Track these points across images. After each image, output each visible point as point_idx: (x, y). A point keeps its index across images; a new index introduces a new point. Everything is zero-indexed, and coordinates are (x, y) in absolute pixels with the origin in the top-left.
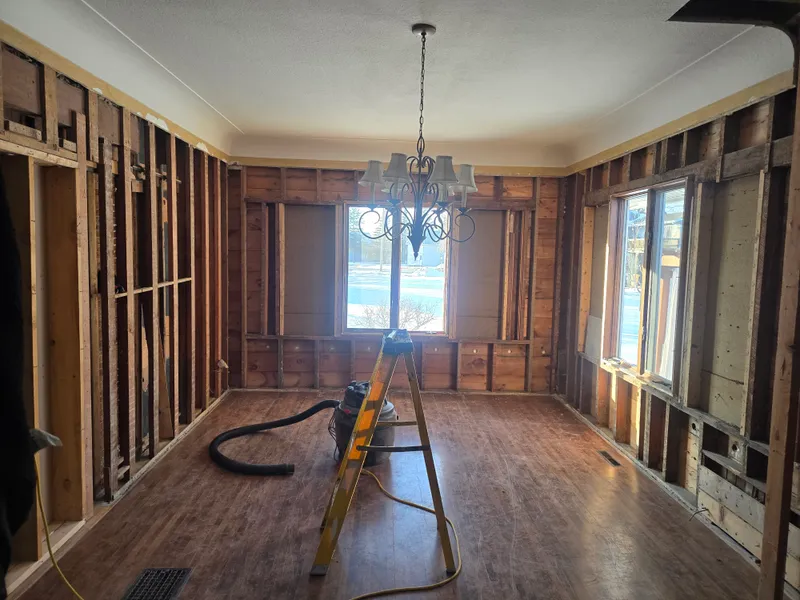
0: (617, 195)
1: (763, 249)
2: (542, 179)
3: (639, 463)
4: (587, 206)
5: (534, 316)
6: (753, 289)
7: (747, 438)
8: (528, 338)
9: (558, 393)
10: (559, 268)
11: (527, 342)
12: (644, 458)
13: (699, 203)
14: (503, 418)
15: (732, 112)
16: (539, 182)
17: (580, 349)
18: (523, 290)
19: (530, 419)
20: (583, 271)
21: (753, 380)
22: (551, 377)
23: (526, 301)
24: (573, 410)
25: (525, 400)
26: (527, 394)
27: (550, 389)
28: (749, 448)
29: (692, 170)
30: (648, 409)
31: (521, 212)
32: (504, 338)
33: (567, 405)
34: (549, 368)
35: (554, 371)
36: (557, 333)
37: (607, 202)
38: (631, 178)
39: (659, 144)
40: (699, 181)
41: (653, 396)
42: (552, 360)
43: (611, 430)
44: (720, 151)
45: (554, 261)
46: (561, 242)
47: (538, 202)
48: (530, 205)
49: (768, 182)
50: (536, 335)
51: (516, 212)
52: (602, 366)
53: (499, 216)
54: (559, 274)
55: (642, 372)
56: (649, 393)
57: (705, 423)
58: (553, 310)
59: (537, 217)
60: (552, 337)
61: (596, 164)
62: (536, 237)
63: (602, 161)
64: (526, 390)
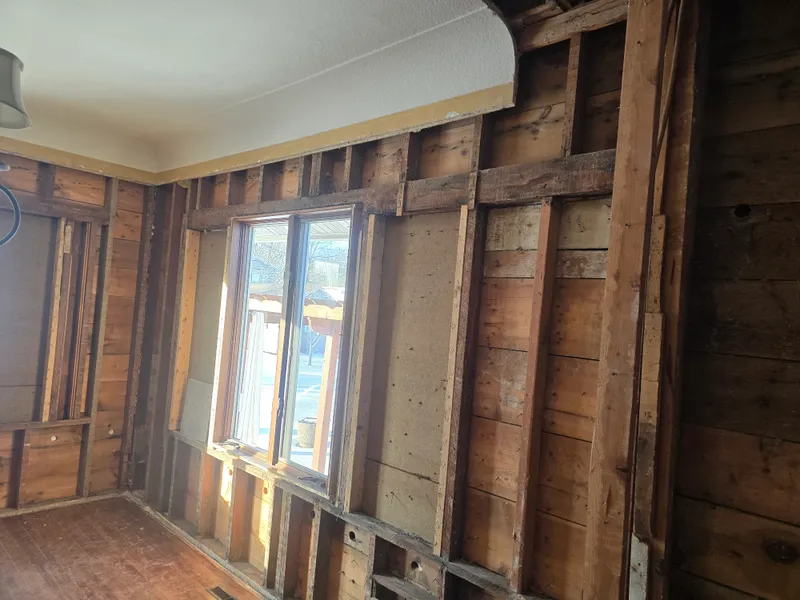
0: (241, 219)
1: (466, 304)
2: (120, 181)
3: (267, 594)
4: (188, 228)
5: (98, 380)
6: (452, 358)
7: (445, 558)
8: (87, 413)
9: (131, 490)
10: (142, 311)
11: (85, 421)
12: (277, 586)
13: (370, 240)
14: (40, 565)
15: (419, 129)
16: (115, 187)
17: (172, 427)
18: (83, 343)
19: (91, 552)
20: (182, 317)
21: (453, 479)
22: (120, 468)
23: (88, 357)
24: (158, 516)
25: (77, 514)
26: (82, 501)
27: (119, 485)
28: (448, 574)
29: (358, 197)
30: (286, 514)
31: (84, 224)
32: (45, 418)
33: (147, 509)
34: (119, 454)
35: (126, 458)
36: (134, 402)
37: (224, 226)
38: (263, 199)
39: (309, 159)
40: (370, 212)
41: (293, 496)
42: (124, 442)
43: (222, 545)
44: (402, 176)
45: (133, 299)
46: (146, 275)
47: (112, 213)
48: (101, 217)
49: (473, 221)
50: (100, 408)
51: (76, 223)
52: (210, 451)
53: (47, 225)
54: (141, 318)
55: (275, 461)
56: (287, 492)
57: (377, 537)
58: (130, 371)
59: (110, 235)
60: (127, 407)
61: (207, 173)
62: (108, 264)
63: (217, 171)
64: (79, 493)
